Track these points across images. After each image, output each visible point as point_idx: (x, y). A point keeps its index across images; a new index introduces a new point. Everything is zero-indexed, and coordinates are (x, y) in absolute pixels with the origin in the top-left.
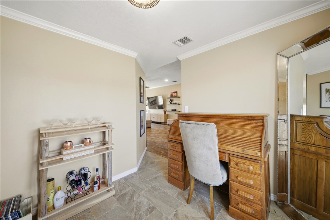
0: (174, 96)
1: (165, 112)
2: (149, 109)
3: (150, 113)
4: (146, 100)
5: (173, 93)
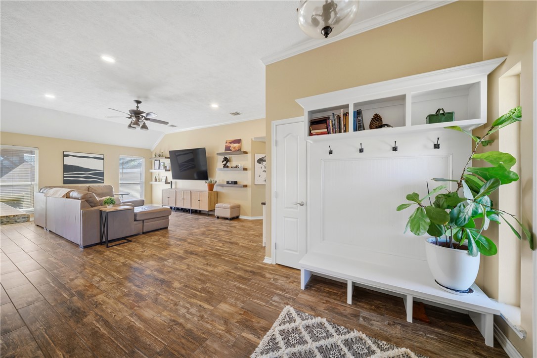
1: (211, 187)
2: (173, 179)
3: (176, 188)
4: (166, 158)
5: (231, 143)
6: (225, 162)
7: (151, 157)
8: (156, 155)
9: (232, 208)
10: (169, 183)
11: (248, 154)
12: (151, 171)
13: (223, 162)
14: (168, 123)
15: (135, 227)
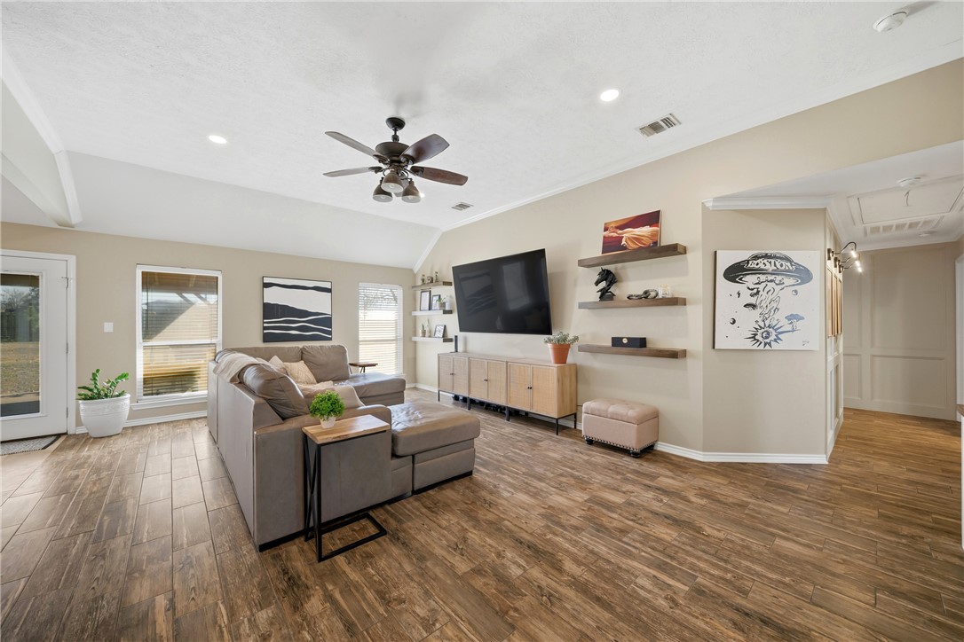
0: (632, 246)
1: (561, 351)
2: (461, 330)
3: (465, 351)
4: (446, 283)
5: (622, 227)
6: (603, 284)
7: (416, 285)
8: (423, 280)
9: (641, 421)
10: (451, 340)
11: (689, 255)
12: (414, 313)
13: (597, 283)
14: (465, 179)
15: (394, 477)
